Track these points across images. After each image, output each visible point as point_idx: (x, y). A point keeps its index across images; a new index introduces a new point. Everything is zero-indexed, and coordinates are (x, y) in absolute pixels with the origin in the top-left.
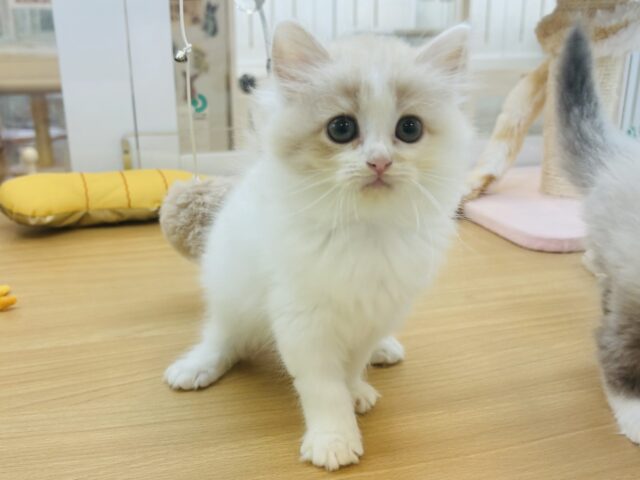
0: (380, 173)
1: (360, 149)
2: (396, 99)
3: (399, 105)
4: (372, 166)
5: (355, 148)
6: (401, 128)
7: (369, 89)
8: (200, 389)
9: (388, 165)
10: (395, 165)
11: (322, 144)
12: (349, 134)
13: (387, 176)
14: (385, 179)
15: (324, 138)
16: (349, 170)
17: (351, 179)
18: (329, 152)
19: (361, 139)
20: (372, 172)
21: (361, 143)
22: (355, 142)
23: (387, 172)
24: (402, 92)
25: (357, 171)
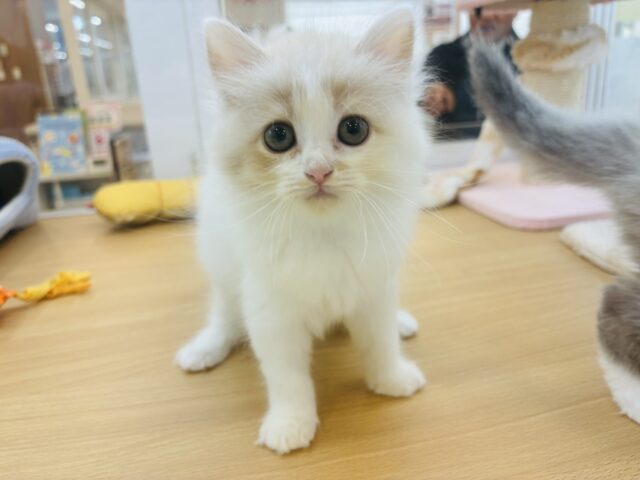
0: (320, 184)
1: (298, 158)
2: (332, 99)
3: (337, 106)
4: (310, 177)
5: (293, 157)
6: (345, 129)
7: (302, 90)
8: (208, 370)
9: (328, 175)
10: (336, 174)
11: (259, 156)
12: (286, 142)
13: (328, 187)
14: (326, 190)
15: (262, 148)
16: (289, 183)
17: (291, 192)
18: (266, 164)
19: (298, 147)
20: (312, 184)
21: (299, 151)
22: (293, 150)
23: (328, 183)
24: (339, 91)
25: (296, 184)
